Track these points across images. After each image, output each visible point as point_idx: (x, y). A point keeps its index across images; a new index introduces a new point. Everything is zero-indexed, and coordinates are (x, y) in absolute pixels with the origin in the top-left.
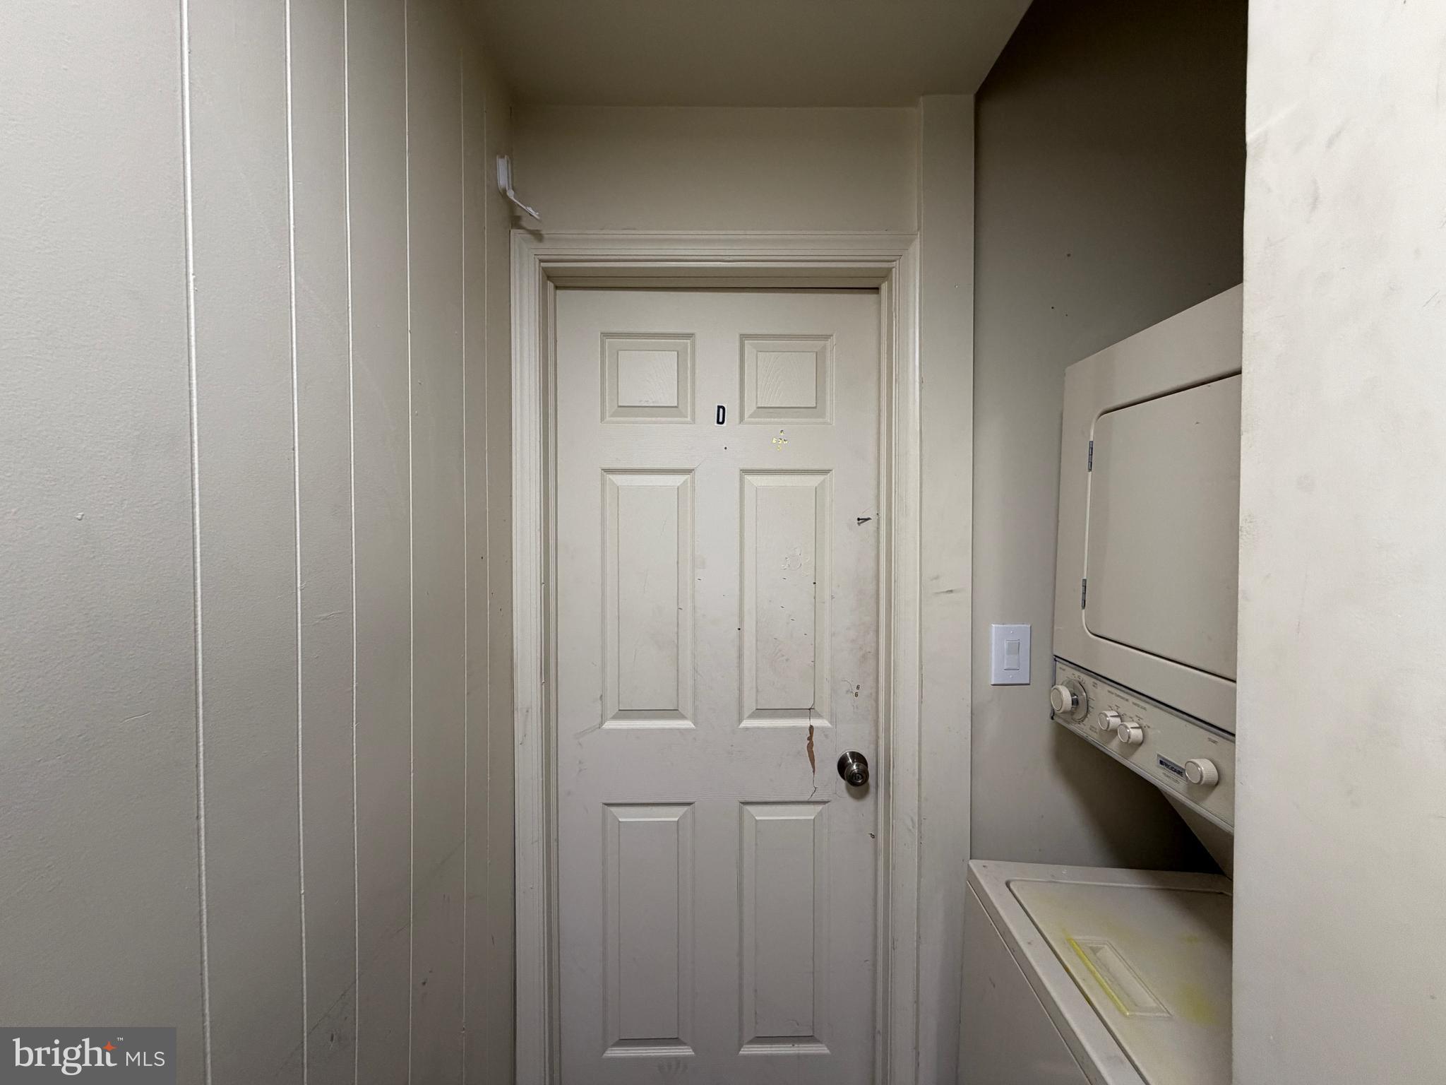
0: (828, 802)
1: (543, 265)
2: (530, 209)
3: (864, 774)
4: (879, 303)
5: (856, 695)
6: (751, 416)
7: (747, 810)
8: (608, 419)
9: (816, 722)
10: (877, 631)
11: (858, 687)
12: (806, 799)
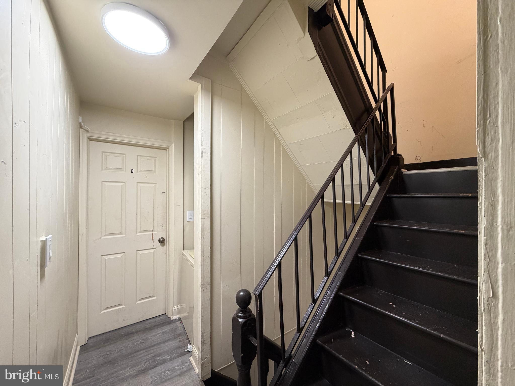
0: (156, 248)
1: (88, 137)
2: (87, 127)
3: (164, 240)
4: (167, 152)
5: (162, 226)
6: (139, 172)
7: (138, 252)
8: (103, 170)
9: (154, 233)
10: (166, 214)
11: (163, 225)
12: (151, 248)
